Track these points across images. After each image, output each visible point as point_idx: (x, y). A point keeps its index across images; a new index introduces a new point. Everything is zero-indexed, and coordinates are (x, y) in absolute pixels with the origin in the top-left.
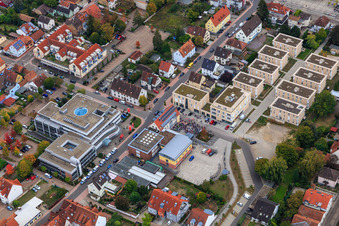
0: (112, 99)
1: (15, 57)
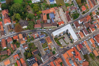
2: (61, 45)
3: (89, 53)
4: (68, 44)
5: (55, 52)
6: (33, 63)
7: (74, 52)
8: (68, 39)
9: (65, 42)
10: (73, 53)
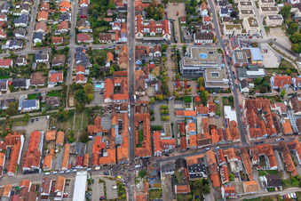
0: (196, 44)
1: (125, 43)
2: (118, 184)
3: (74, 144)
4: (101, 181)
5: (139, 173)
6: (196, 165)
7: (102, 155)
8: (94, 192)
9: (105, 187)
10: (105, 154)
